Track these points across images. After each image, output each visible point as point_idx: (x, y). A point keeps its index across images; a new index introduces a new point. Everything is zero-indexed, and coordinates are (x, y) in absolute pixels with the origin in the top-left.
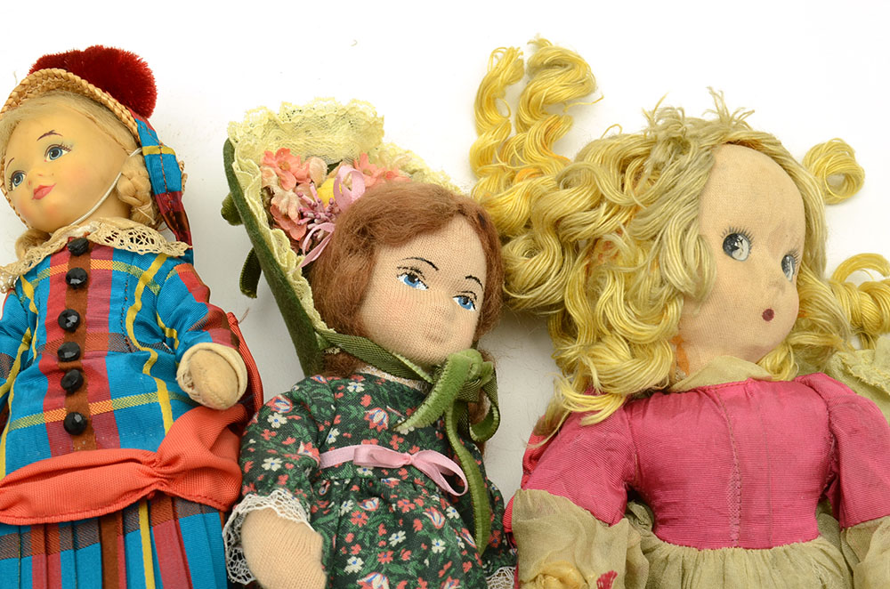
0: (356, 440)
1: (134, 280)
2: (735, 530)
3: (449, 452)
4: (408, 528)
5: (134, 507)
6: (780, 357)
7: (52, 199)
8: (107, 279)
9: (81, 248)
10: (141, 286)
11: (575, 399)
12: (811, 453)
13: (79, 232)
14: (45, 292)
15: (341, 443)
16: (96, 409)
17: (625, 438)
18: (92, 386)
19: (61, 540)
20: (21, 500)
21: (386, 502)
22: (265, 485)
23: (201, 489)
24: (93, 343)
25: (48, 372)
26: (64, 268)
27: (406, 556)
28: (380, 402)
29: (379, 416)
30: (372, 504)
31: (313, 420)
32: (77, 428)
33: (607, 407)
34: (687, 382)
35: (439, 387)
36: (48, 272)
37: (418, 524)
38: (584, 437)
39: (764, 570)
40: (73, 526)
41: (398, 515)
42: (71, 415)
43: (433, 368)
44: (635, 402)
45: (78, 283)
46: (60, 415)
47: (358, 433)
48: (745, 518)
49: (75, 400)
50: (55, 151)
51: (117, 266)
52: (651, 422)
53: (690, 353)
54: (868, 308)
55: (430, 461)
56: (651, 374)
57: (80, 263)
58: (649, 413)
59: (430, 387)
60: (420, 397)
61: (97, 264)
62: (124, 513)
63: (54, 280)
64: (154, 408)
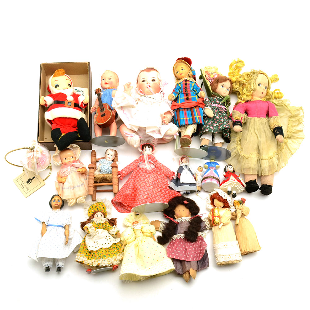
0: (215, 104)
1: (192, 84)
2: (256, 115)
3: (225, 106)
4: (221, 112)
5: (194, 107)
6: (264, 99)
7: (182, 75)
8: (189, 84)
9: (186, 81)
10: (192, 85)
11: (240, 101)
12: (266, 109)
13: (185, 79)
14: (182, 85)
15: (214, 104)
16: (190, 97)
17: (245, 105)
18: (189, 95)
19: (186, 110)
20: (183, 105)
21: (219, 110)
22: (207, 106)
23: (201, 105)
24: (188, 90)
25: (184, 93)
26: (184, 83)
27: (221, 115)
28: (218, 100)
29: (218, 101)
30: (217, 110)
31: (211, 101)
32: (187, 99)
33: (243, 102)
34: (253, 100)
35: (224, 100)
36: (182, 83)
37: (222, 112)
38: (241, 105)
39: (259, 120)
40: (187, 108)
41: (220, 111)
42: (187, 98)
43: (224, 97)
44: (247, 101)
45: (186, 84)
46: (186, 98)
47: (216, 103)
48: (257, 114)
49: (187, 96)
50: (182, 69)
51: (190, 83)
52: (248, 104)
53: (253, 97)
54: (277, 95)
55: (223, 107)
56: (248, 99)
57: (186, 82)
58: (248, 103)
59: (223, 99)
60: (222, 100)
61: (188, 82)
62: (193, 107)
63: (183, 84)
64: (196, 98)
